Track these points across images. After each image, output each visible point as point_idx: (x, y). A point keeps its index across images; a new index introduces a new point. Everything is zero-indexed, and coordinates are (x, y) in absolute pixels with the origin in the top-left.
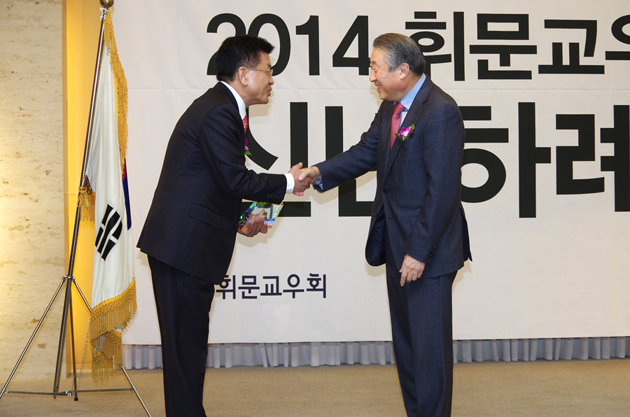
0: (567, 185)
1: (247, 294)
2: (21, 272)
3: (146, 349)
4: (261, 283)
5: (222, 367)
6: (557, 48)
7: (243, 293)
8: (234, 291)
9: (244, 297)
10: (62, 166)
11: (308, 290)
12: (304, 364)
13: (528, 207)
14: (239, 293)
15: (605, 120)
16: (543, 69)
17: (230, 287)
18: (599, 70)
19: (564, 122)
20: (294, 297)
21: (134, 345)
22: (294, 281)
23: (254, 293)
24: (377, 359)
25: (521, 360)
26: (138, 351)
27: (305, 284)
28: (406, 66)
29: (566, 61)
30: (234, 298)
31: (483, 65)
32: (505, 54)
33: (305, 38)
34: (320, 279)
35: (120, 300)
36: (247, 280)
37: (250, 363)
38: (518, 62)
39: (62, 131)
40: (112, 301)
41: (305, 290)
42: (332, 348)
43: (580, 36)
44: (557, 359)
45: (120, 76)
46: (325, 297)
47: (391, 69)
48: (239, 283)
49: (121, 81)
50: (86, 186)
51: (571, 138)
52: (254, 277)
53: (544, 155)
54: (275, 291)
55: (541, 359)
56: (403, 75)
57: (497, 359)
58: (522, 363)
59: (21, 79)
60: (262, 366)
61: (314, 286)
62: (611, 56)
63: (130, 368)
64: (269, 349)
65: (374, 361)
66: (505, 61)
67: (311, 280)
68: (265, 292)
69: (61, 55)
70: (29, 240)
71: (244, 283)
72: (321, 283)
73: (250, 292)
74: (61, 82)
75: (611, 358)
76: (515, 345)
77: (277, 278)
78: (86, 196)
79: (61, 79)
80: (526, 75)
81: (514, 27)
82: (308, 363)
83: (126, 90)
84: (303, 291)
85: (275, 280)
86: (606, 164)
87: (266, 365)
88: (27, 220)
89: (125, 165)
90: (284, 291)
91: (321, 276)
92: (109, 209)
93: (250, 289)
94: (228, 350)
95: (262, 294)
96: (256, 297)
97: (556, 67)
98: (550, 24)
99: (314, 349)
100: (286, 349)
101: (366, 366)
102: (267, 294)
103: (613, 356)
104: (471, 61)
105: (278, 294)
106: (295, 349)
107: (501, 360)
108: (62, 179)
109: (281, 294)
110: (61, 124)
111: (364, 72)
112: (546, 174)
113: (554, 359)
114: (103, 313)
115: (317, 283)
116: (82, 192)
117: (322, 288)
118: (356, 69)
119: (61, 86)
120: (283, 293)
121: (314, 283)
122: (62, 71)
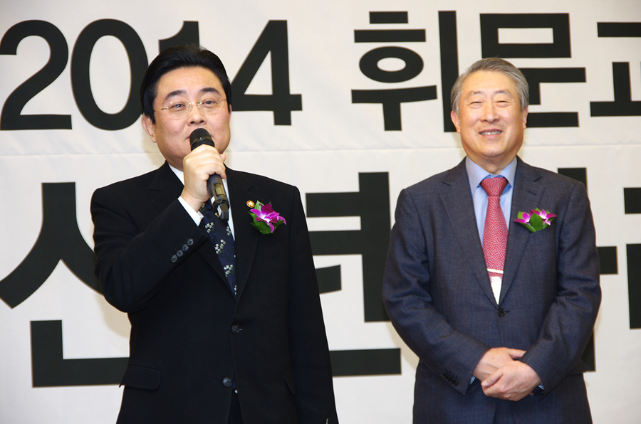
16: (599, 109)
19: (638, 200)
38: (554, 97)
53: (606, 260)
80: (569, 120)
81: (544, 36)
97: (619, 105)
98: (606, 30)
111: (282, 119)
118: (269, 115)
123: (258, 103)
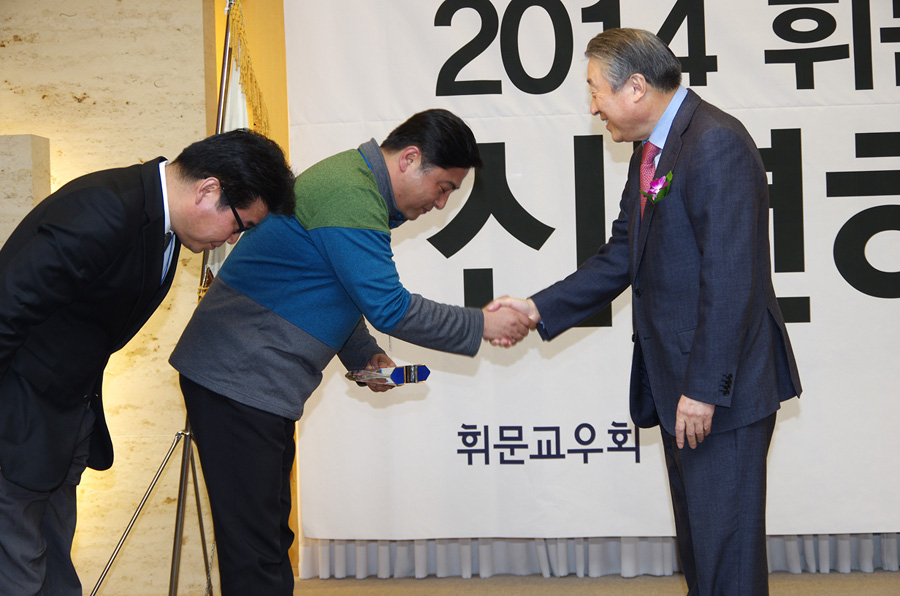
1: (507, 457)
2: (147, 423)
3: (352, 545)
4: (530, 438)
5: (476, 575)
7: (502, 454)
8: (486, 451)
9: (503, 461)
11: (610, 449)
12: (611, 572)
14: (494, 454)
17: (480, 445)
20: (586, 461)
21: (332, 540)
22: (585, 434)
23: (519, 454)
26: (339, 549)
27: (604, 440)
28: (639, 79)
30: (487, 462)
33: (596, 28)
34: (629, 431)
36: (507, 434)
37: (523, 571)
41: (605, 450)
42: (657, 546)
45: (256, 104)
46: (638, 460)
47: (615, 89)
48: (494, 439)
52: (519, 429)
54: (553, 452)
56: (639, 94)
59: (140, 114)
60: (541, 575)
61: (620, 444)
63: (326, 576)
64: (552, 547)
67: (614, 433)
68: (536, 453)
69: (203, 73)
70: (158, 371)
71: (502, 438)
72: (631, 437)
73: (512, 453)
74: (203, 116)
77: (557, 430)
79: (203, 112)
82: (618, 572)
84: (601, 451)
85: (554, 432)
87: (547, 574)
88: (155, 339)
90: (570, 451)
91: (630, 427)
93: (512, 448)
94: (484, 549)
95: (532, 457)
96: (522, 462)
99: (626, 548)
100: (580, 549)
102: (540, 456)
105: (559, 456)
106: (594, 548)
109: (563, 456)
111: (698, 79)
115: (623, 438)
117: (634, 446)
119: (204, 123)
120: (567, 455)
121: (620, 437)
122: (204, 99)
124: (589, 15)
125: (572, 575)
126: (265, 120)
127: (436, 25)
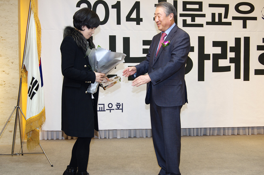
0: (216, 68)
2: (2, 102)
3: (53, 132)
6: (213, 15)
10: (18, 60)
11: (116, 109)
12: (114, 137)
13: (201, 77)
15: (231, 43)
16: (208, 23)
18: (229, 24)
19: (216, 44)
20: (110, 112)
21: (48, 131)
22: (110, 106)
24: (142, 135)
25: (197, 136)
26: (50, 133)
27: (115, 107)
28: (172, 15)
29: (217, 20)
31: (184, 21)
32: (193, 17)
33: (115, 10)
34: (121, 105)
35: (38, 116)
38: (198, 20)
39: (18, 46)
40: (34, 117)
41: (115, 109)
42: (125, 131)
43: (222, 10)
44: (211, 135)
45: (38, 23)
46: (122, 112)
47: (167, 16)
49: (38, 25)
50: (24, 69)
51: (218, 50)
53: (208, 57)
54: (103, 110)
55: (205, 135)
56: (171, 19)
57: (188, 135)
58: (198, 137)
61: (118, 108)
62: (234, 18)
63: (46, 139)
64: (101, 132)
65: (141, 136)
66: (193, 20)
67: (117, 105)
68: (99, 110)
69: (18, 16)
70: (5, 90)
72: (121, 106)
74: (17, 27)
75: (232, 135)
76: (195, 130)
77: (104, 104)
78: (24, 73)
79: (18, 25)
80: (201, 26)
81: (197, 7)
82: (116, 137)
83: (40, 29)
84: (114, 109)
85: (103, 105)
86: (232, 60)
88: (4, 82)
89: (40, 60)
90: (107, 110)
91: (121, 104)
92: (33, 78)
97: (213, 23)
98: (211, 6)
99: (119, 132)
100: (107, 132)
101: (138, 138)
103: (232, 134)
104: (180, 20)
105: (104, 111)
106: (111, 132)
107: (190, 136)
108: (18, 65)
109: (105, 111)
110: (18, 43)
111: (138, 24)
112: (208, 64)
113: (210, 135)
114: (30, 122)
115: (119, 106)
116: (22, 71)
117: (121, 108)
118: (135, 23)
119: (18, 28)
120: (106, 111)
121: (118, 106)
122: (18, 22)
123: (133, 20)
124: (113, 7)
125: (105, 138)
126: (40, 27)
127: (77, 7)
